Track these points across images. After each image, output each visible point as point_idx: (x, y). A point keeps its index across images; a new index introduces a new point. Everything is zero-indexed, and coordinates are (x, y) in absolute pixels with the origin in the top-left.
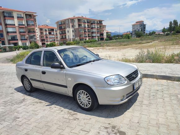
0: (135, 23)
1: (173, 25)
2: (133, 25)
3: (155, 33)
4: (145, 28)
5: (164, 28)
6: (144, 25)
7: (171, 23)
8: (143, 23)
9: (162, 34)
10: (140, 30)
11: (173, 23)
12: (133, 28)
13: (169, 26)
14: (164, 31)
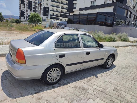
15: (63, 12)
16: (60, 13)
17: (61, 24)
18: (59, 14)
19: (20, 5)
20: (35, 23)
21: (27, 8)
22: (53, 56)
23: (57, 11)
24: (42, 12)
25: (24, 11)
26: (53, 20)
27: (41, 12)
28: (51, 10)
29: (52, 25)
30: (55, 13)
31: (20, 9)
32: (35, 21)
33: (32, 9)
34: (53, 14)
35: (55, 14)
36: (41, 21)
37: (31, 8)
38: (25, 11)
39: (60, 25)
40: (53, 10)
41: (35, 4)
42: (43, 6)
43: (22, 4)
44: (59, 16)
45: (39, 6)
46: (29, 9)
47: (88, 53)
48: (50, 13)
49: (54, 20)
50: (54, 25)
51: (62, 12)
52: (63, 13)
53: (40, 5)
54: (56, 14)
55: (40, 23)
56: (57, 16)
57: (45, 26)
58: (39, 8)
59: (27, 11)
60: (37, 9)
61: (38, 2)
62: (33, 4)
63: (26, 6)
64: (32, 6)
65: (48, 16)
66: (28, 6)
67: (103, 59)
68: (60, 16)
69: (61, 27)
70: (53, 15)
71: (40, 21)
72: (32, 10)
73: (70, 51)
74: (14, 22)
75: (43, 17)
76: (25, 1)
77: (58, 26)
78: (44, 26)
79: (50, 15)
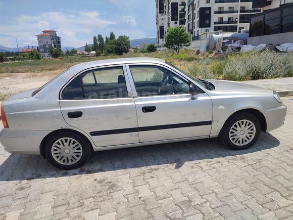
0: (42, 33)
1: (98, 42)
2: (39, 37)
3: (76, 52)
4: (59, 43)
5: (87, 45)
6: (58, 37)
7: (95, 38)
8: (56, 35)
9: (86, 54)
10: (53, 45)
11: (97, 38)
12: (40, 42)
13: (93, 43)
14: (87, 49)
15: (246, 9)
16: (239, 14)
17: (233, 41)
18: (237, 16)
19: (157, 16)
20: (178, 46)
21: (169, 18)
23: (231, 11)
24: (197, 20)
25: (163, 26)
26: (215, 33)
27: (194, 20)
28: (216, 13)
29: (211, 46)
30: (226, 17)
31: (157, 23)
32: (176, 43)
33: (179, 19)
34: (222, 19)
35: (226, 19)
36: (189, 41)
37: (175, 17)
38: (166, 26)
39: (230, 42)
40: (220, 11)
41: (183, 7)
42: (198, 7)
43: (161, 12)
44: (237, 22)
45: (191, 8)
46: (173, 19)
47: (149, 109)
48: (215, 18)
49: (218, 34)
50: (217, 45)
51: (243, 10)
52: (248, 11)
53: (193, 7)
54: (229, 19)
55: (188, 44)
56: (233, 22)
57: (199, 51)
58: (191, 12)
59: (169, 24)
60: (186, 18)
61: (189, 1)
62: (180, 8)
63: (166, 14)
64: (179, 13)
65: (209, 26)
66: (170, 15)
67: (209, 123)
68: (238, 20)
69: (231, 46)
70: (221, 21)
71: (186, 40)
72: (178, 22)
73: (96, 104)
74: (146, 50)
75: (199, 32)
76: (165, 6)
77: (226, 45)
78: (196, 49)
79: (215, 23)
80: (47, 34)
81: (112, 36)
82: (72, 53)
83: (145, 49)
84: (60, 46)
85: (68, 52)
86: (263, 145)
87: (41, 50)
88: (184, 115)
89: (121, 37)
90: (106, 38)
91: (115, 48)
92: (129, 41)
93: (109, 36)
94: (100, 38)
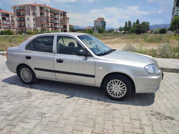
0: (97, 19)
1: (128, 25)
2: (95, 21)
3: (113, 30)
4: (105, 25)
5: (121, 27)
6: (105, 22)
7: (126, 23)
8: (104, 20)
9: (119, 33)
10: (101, 26)
11: (128, 23)
12: (95, 24)
13: (124, 26)
14: (121, 29)
19: (174, 8)
22: (21, 56)
31: (173, 13)
43: (177, 6)
47: (60, 61)
67: (93, 76)
80: (100, 20)
81: (138, 22)
82: (111, 31)
83: (158, 31)
84: (105, 27)
85: (109, 30)
86: (134, 101)
87: (95, 29)
88: (78, 68)
89: (144, 22)
90: (134, 23)
91: (137, 30)
92: (149, 26)
93: (135, 22)
94: (130, 23)
